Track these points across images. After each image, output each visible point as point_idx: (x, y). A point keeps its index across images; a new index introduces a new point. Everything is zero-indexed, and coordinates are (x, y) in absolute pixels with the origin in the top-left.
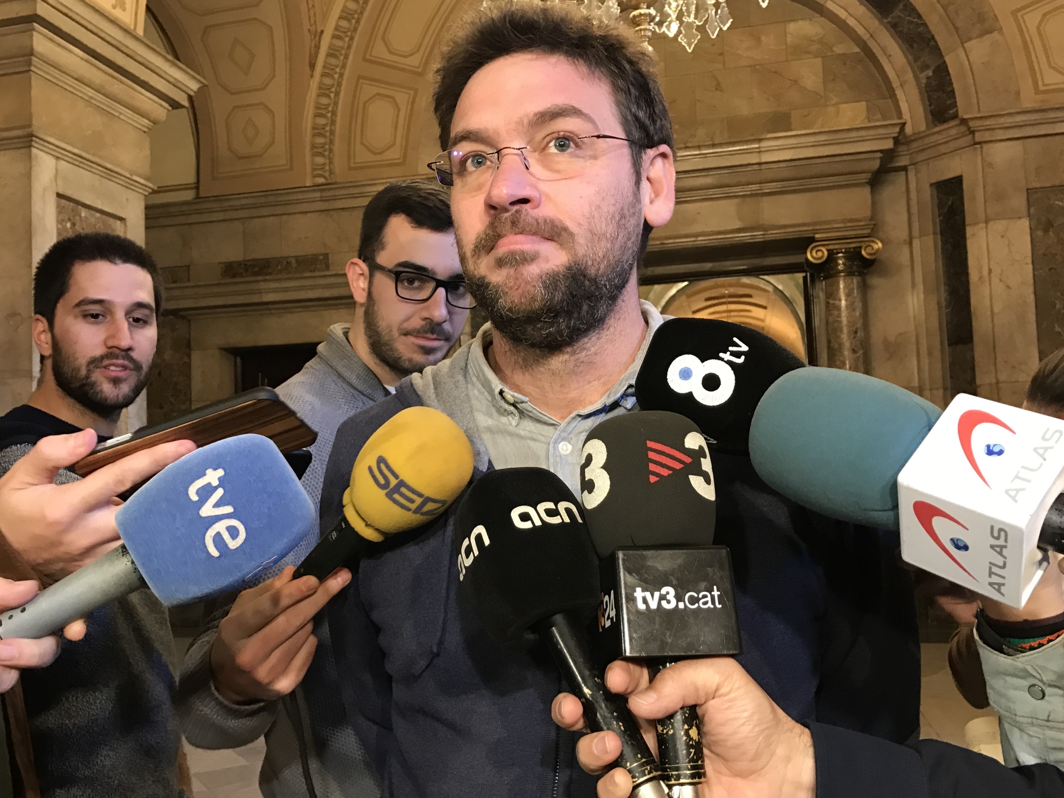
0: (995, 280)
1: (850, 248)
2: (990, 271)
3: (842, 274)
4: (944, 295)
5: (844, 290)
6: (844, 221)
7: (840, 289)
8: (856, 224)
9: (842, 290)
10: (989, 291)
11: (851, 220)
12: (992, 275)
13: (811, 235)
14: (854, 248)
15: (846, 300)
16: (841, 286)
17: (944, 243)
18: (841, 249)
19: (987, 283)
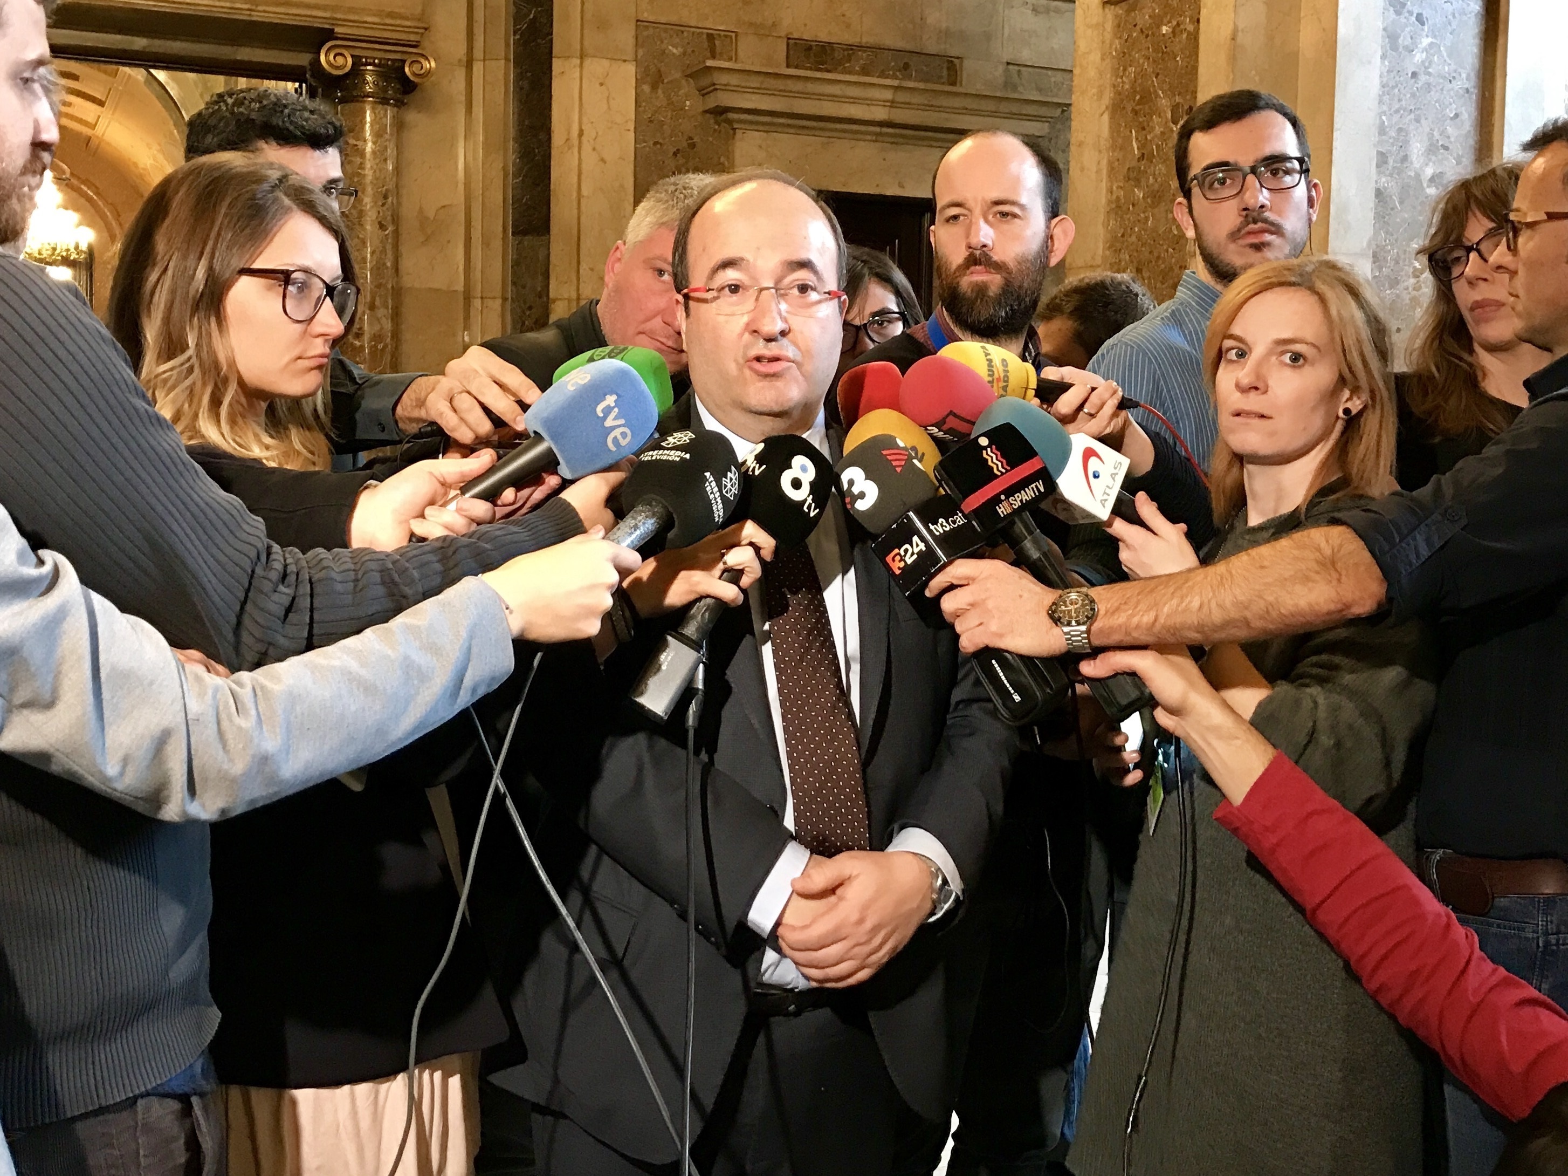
0: (587, 147)
1: (389, 60)
2: (581, 133)
3: (371, 99)
4: (512, 157)
5: (372, 125)
6: (379, 13)
7: (365, 123)
8: (398, 22)
9: (368, 125)
10: (576, 162)
11: (391, 15)
12: (583, 138)
13: (327, 26)
14: (394, 61)
15: (374, 143)
16: (368, 119)
17: (519, 77)
18: (375, 59)
19: (576, 150)
